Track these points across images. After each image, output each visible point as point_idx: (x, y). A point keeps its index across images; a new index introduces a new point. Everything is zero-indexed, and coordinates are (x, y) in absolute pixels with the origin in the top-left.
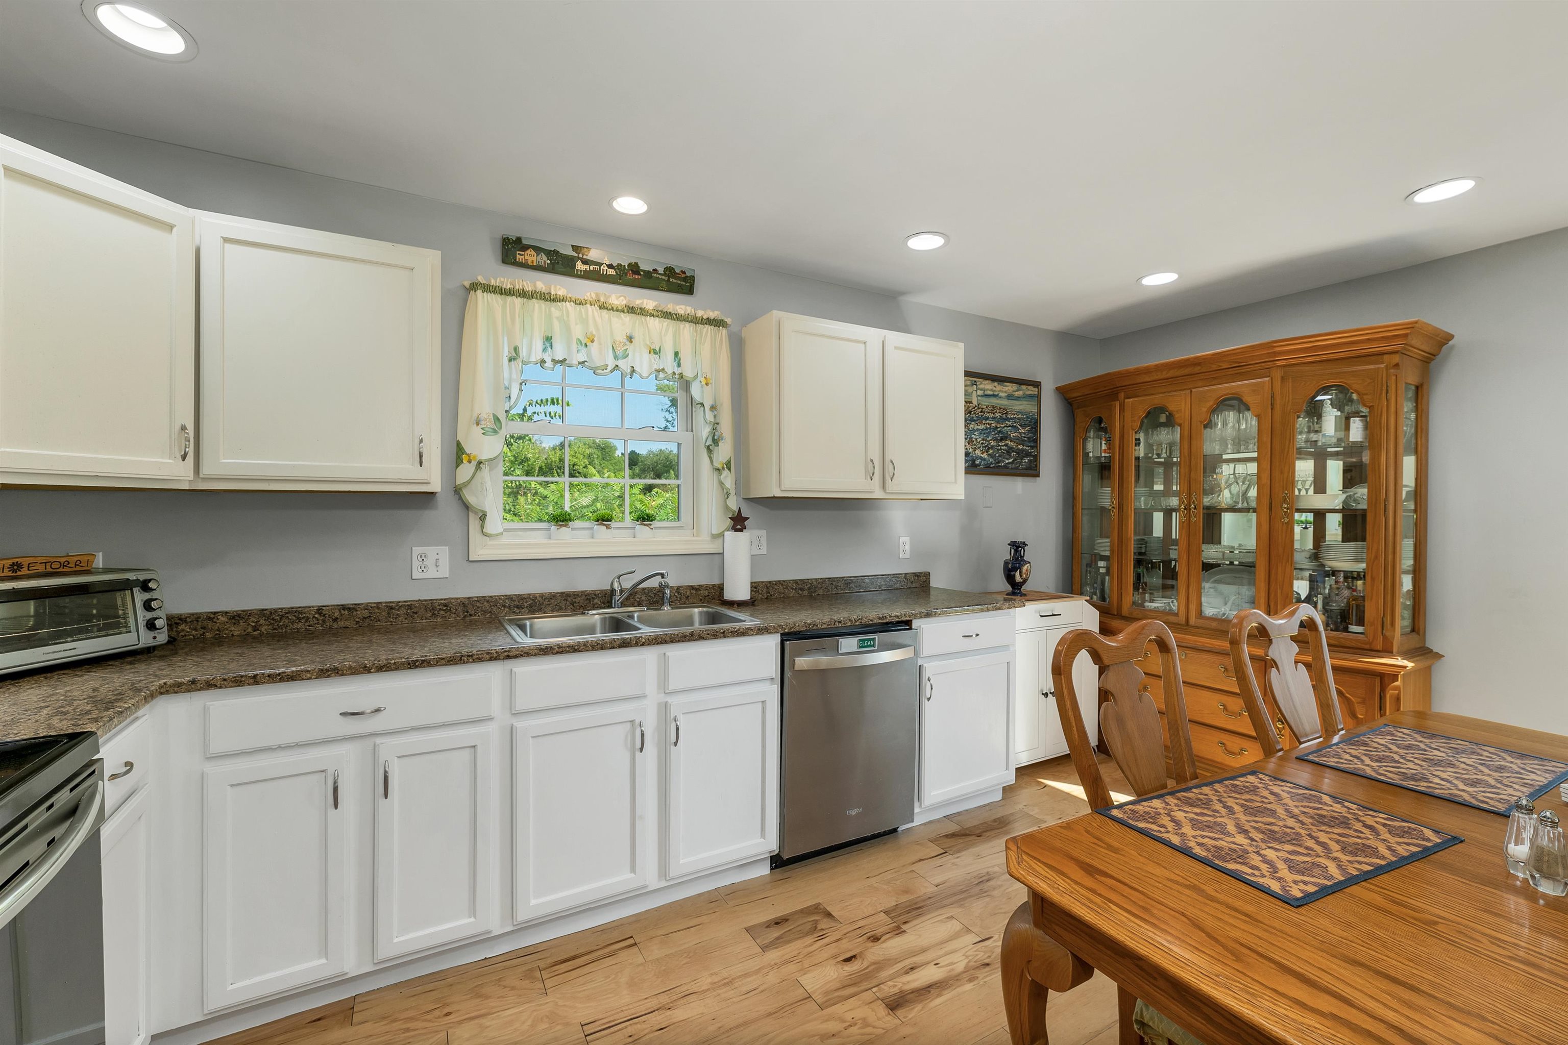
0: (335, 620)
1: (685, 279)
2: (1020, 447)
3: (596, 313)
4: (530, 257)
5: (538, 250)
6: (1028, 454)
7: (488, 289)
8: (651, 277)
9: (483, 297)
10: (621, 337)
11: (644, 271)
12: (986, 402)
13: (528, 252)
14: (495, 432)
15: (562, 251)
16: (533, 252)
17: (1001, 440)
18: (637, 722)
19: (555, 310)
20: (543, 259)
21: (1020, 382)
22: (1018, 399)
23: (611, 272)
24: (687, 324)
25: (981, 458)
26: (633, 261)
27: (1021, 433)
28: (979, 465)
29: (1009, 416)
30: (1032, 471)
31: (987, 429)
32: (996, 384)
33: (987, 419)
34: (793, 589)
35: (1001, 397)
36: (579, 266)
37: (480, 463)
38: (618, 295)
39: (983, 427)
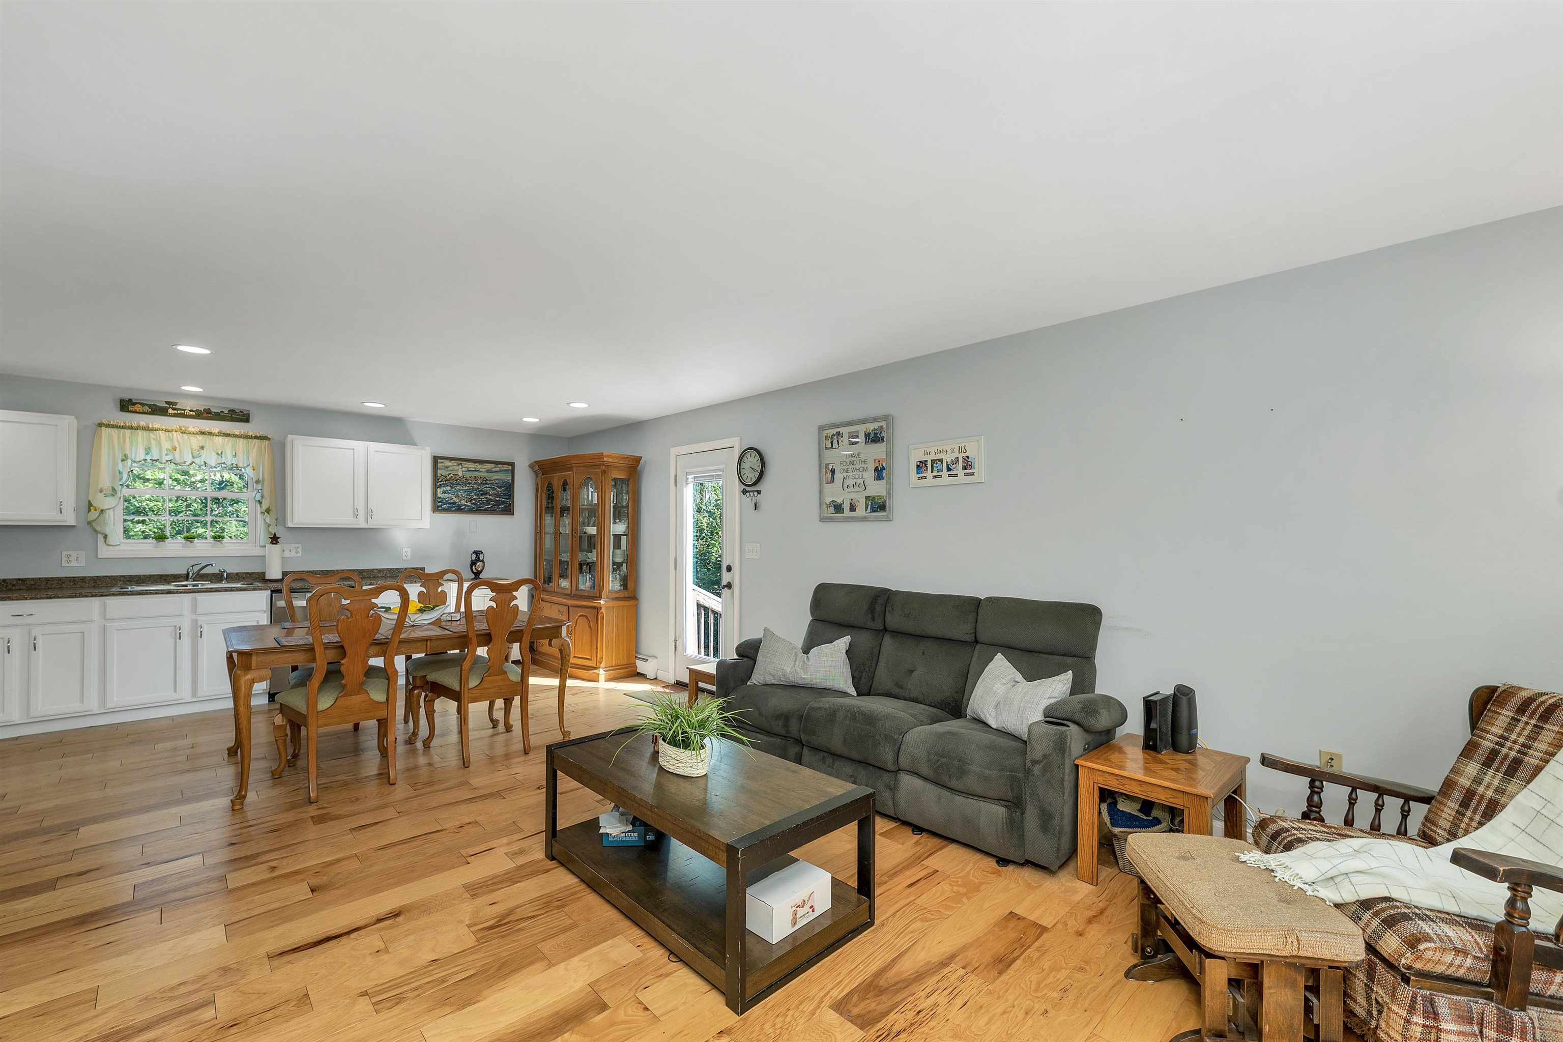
0: (14, 585)
1: (243, 415)
2: (497, 499)
3: (178, 436)
4: (138, 408)
5: (142, 404)
6: (503, 503)
7: (108, 426)
8: (220, 415)
9: (106, 430)
10: (195, 447)
11: (214, 412)
12: (468, 475)
13: (137, 405)
14: (113, 495)
15: (158, 405)
16: (139, 406)
17: (482, 495)
18: (178, 626)
19: (152, 435)
20: (147, 409)
21: (497, 463)
22: (496, 472)
23: (192, 413)
24: (242, 440)
25: (466, 505)
26: (207, 408)
27: (497, 492)
28: (465, 509)
29: (488, 482)
30: (508, 510)
31: (470, 489)
32: (477, 464)
33: (471, 483)
35: (481, 472)
36: (170, 411)
37: (102, 511)
38: (194, 425)
39: (467, 488)
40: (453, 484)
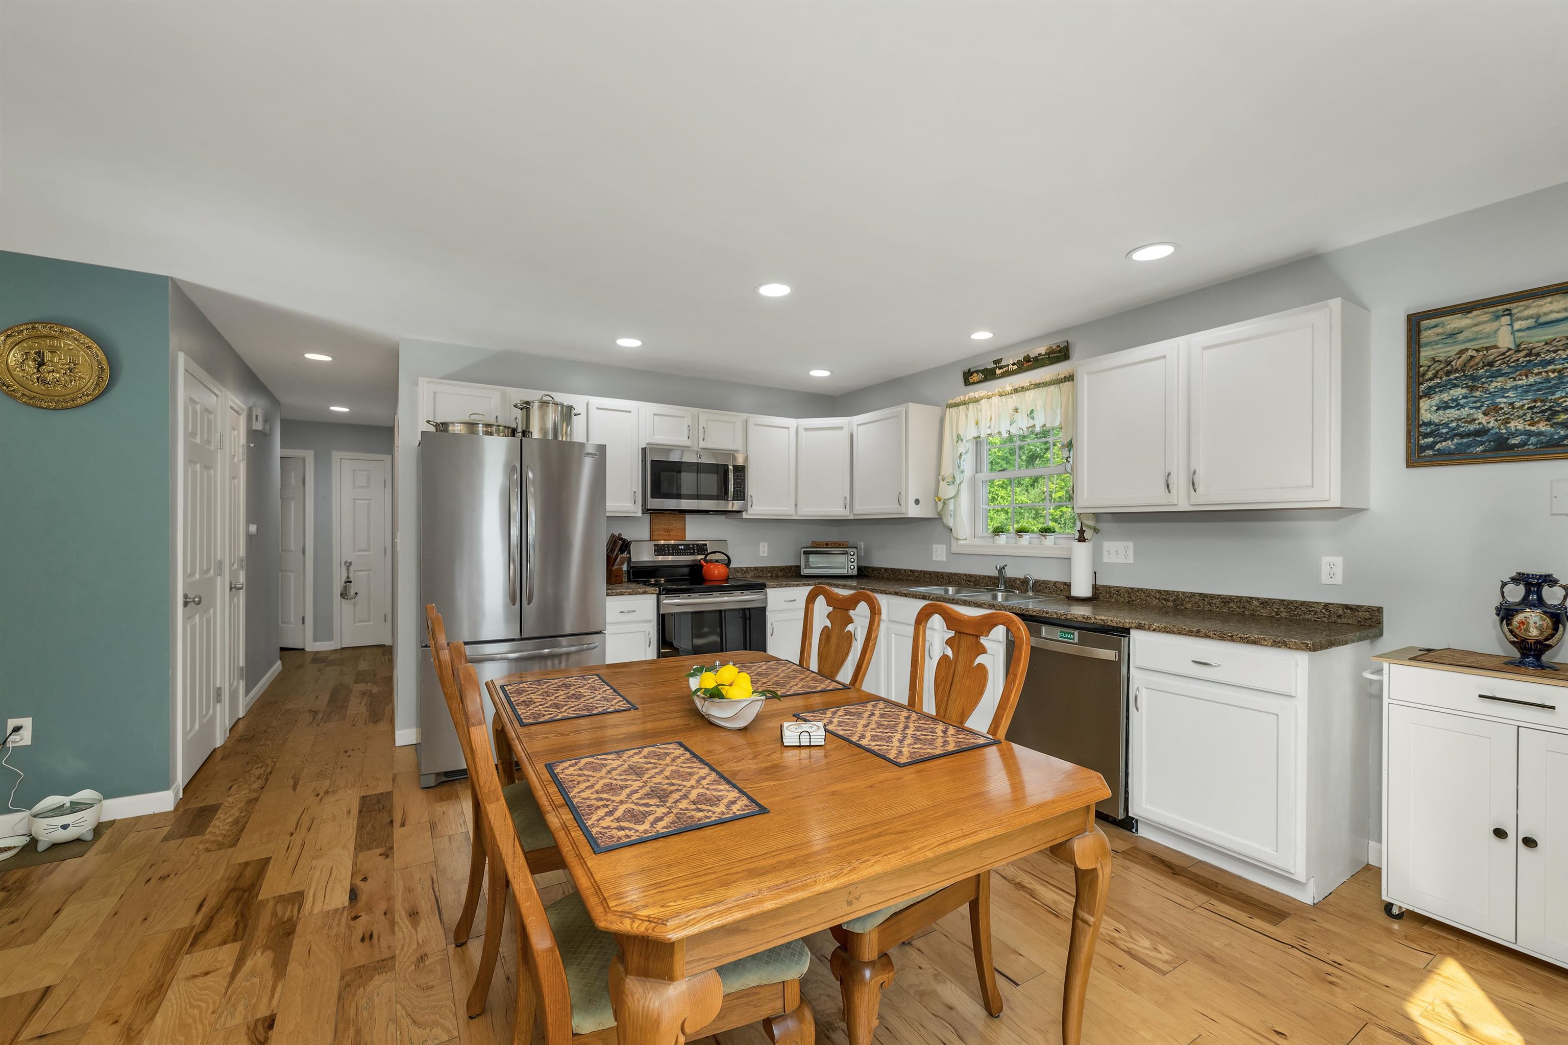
1: (1065, 351)
3: (996, 400)
4: (976, 378)
5: (977, 372)
7: (953, 405)
8: (1038, 360)
9: (951, 411)
10: (1010, 411)
11: (1033, 358)
13: (974, 375)
14: (953, 483)
15: (989, 367)
16: (977, 374)
20: (982, 376)
23: (1015, 367)
26: (1025, 355)
34: (1156, 598)
36: (998, 372)
37: (945, 501)
38: (1012, 382)
40: (1474, 379)
